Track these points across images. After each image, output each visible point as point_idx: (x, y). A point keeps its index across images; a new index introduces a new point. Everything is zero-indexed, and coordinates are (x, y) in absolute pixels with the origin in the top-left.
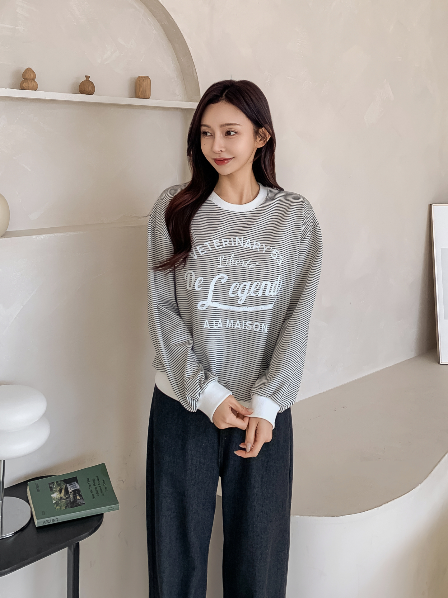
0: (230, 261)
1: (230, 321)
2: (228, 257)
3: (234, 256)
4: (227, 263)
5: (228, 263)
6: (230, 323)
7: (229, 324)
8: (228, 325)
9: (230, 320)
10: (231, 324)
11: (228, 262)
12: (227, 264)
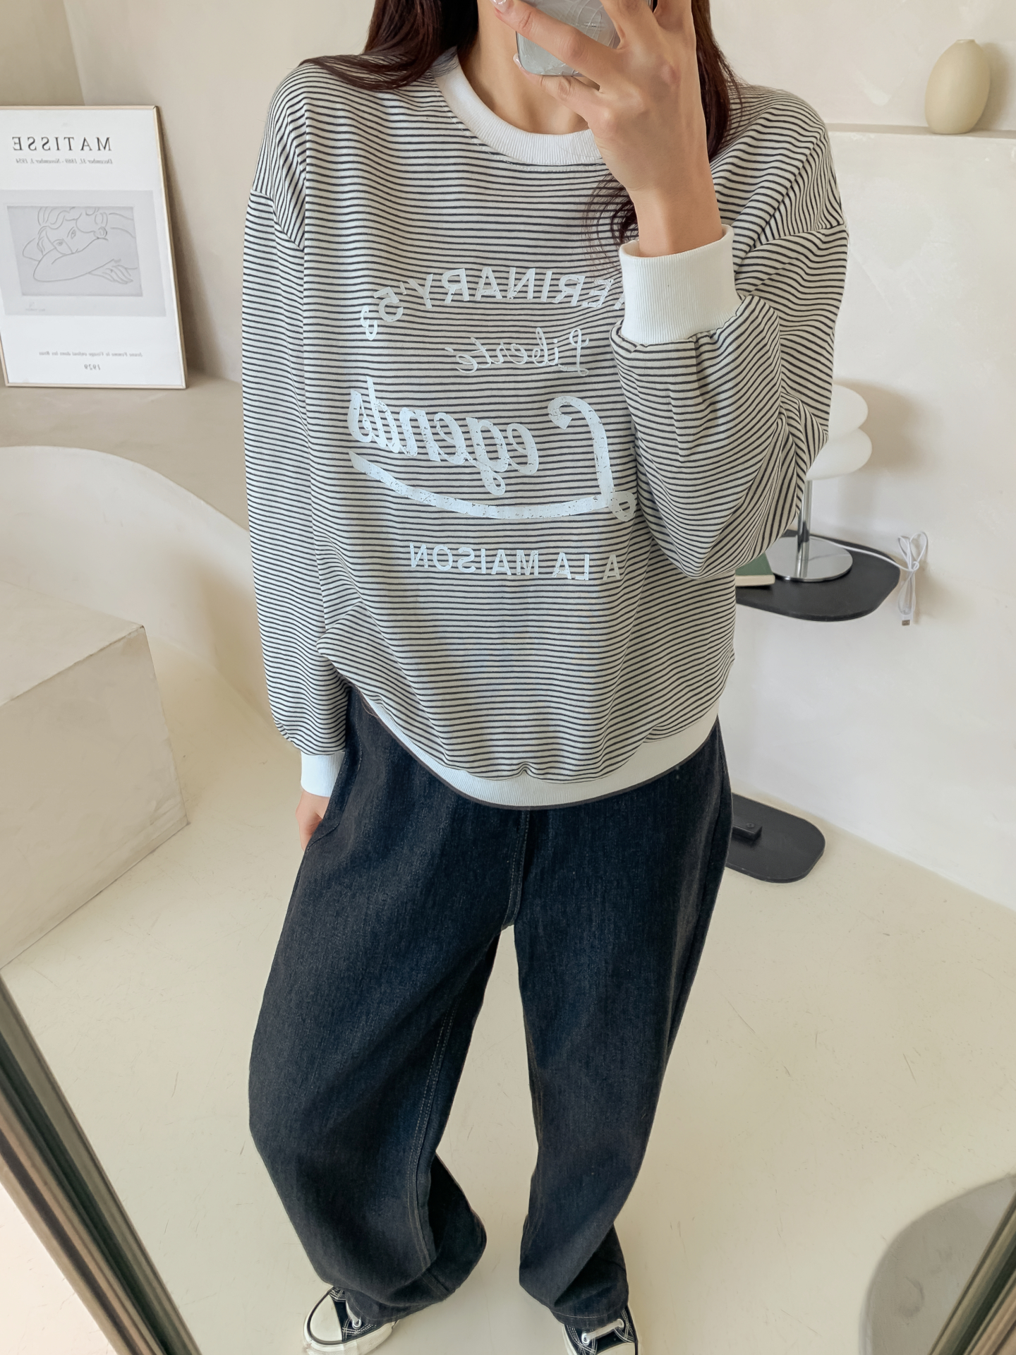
1: (529, 555)
6: (527, 561)
7: (525, 564)
8: (522, 568)
9: (527, 552)
10: (530, 564)
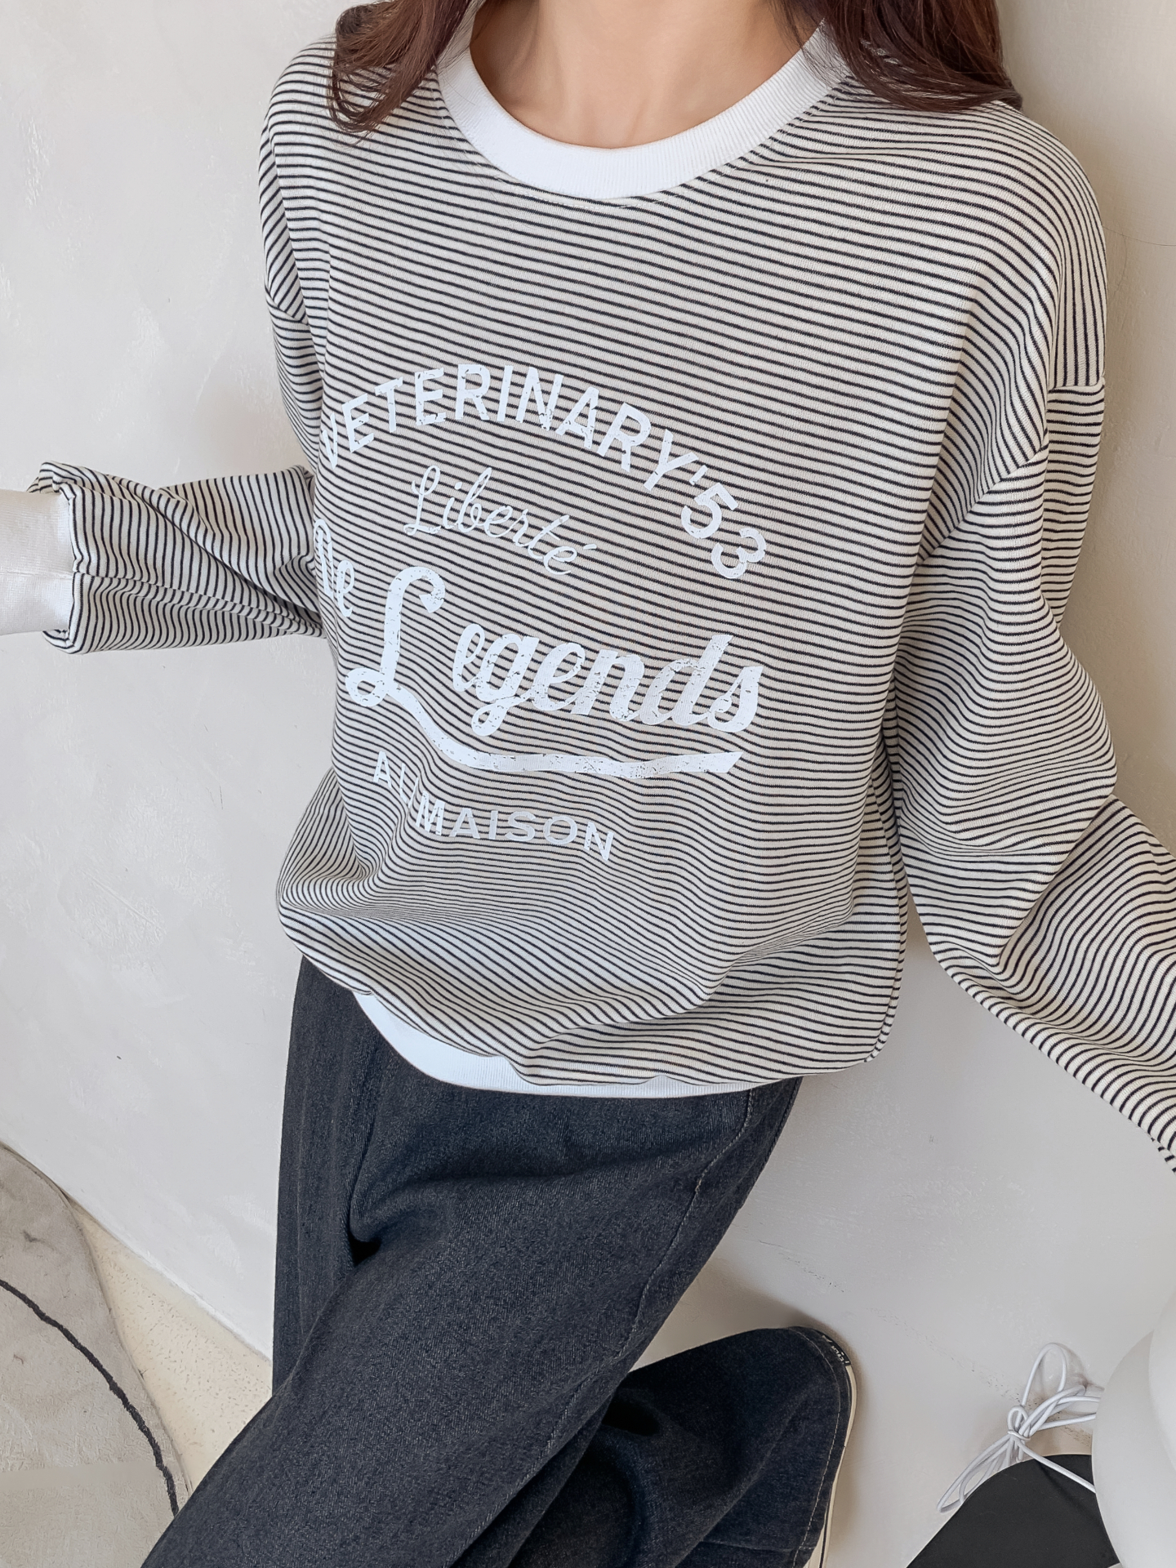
0: (463, 508)
2: (459, 485)
3: (487, 483)
4: (446, 512)
5: (453, 515)
11: (452, 509)
12: (445, 522)
